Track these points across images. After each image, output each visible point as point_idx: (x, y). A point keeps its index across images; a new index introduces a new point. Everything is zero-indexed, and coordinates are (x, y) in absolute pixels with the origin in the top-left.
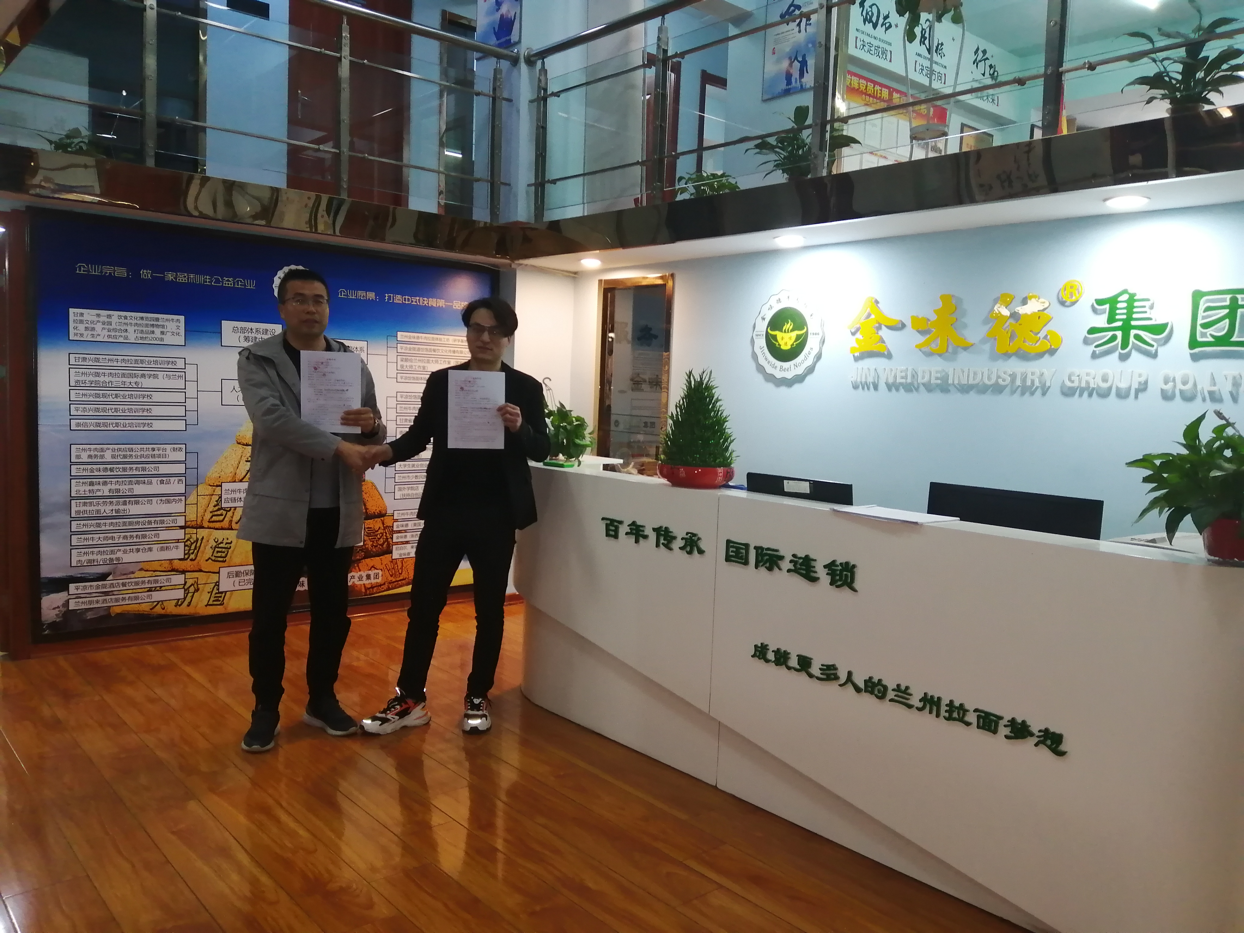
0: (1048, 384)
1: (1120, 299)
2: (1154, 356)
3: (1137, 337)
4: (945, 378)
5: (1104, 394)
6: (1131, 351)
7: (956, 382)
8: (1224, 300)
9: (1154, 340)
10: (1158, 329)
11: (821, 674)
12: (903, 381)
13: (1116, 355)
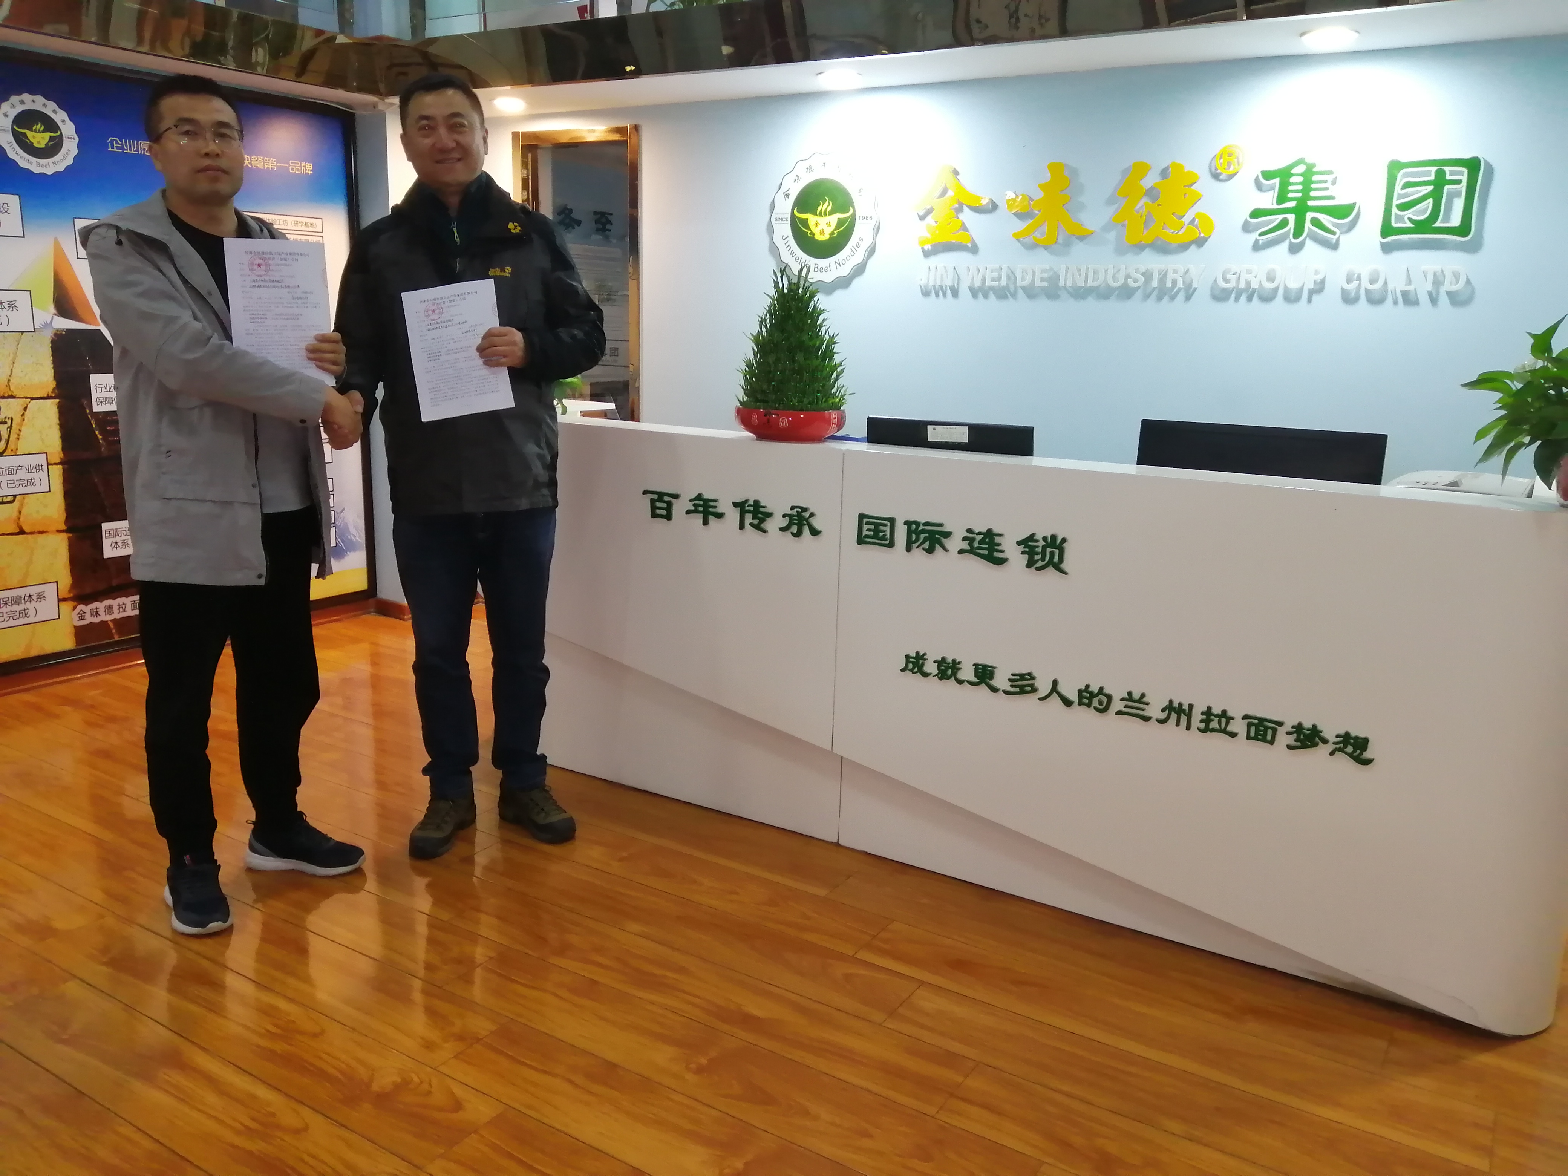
0: (1194, 285)
1: (1293, 171)
2: (1335, 246)
3: (1316, 222)
4: (1054, 279)
5: (1267, 298)
6: (1305, 239)
7: (1069, 284)
8: (1428, 174)
9: (1335, 225)
10: (1342, 212)
11: (1011, 686)
12: (995, 284)
13: (1285, 245)
